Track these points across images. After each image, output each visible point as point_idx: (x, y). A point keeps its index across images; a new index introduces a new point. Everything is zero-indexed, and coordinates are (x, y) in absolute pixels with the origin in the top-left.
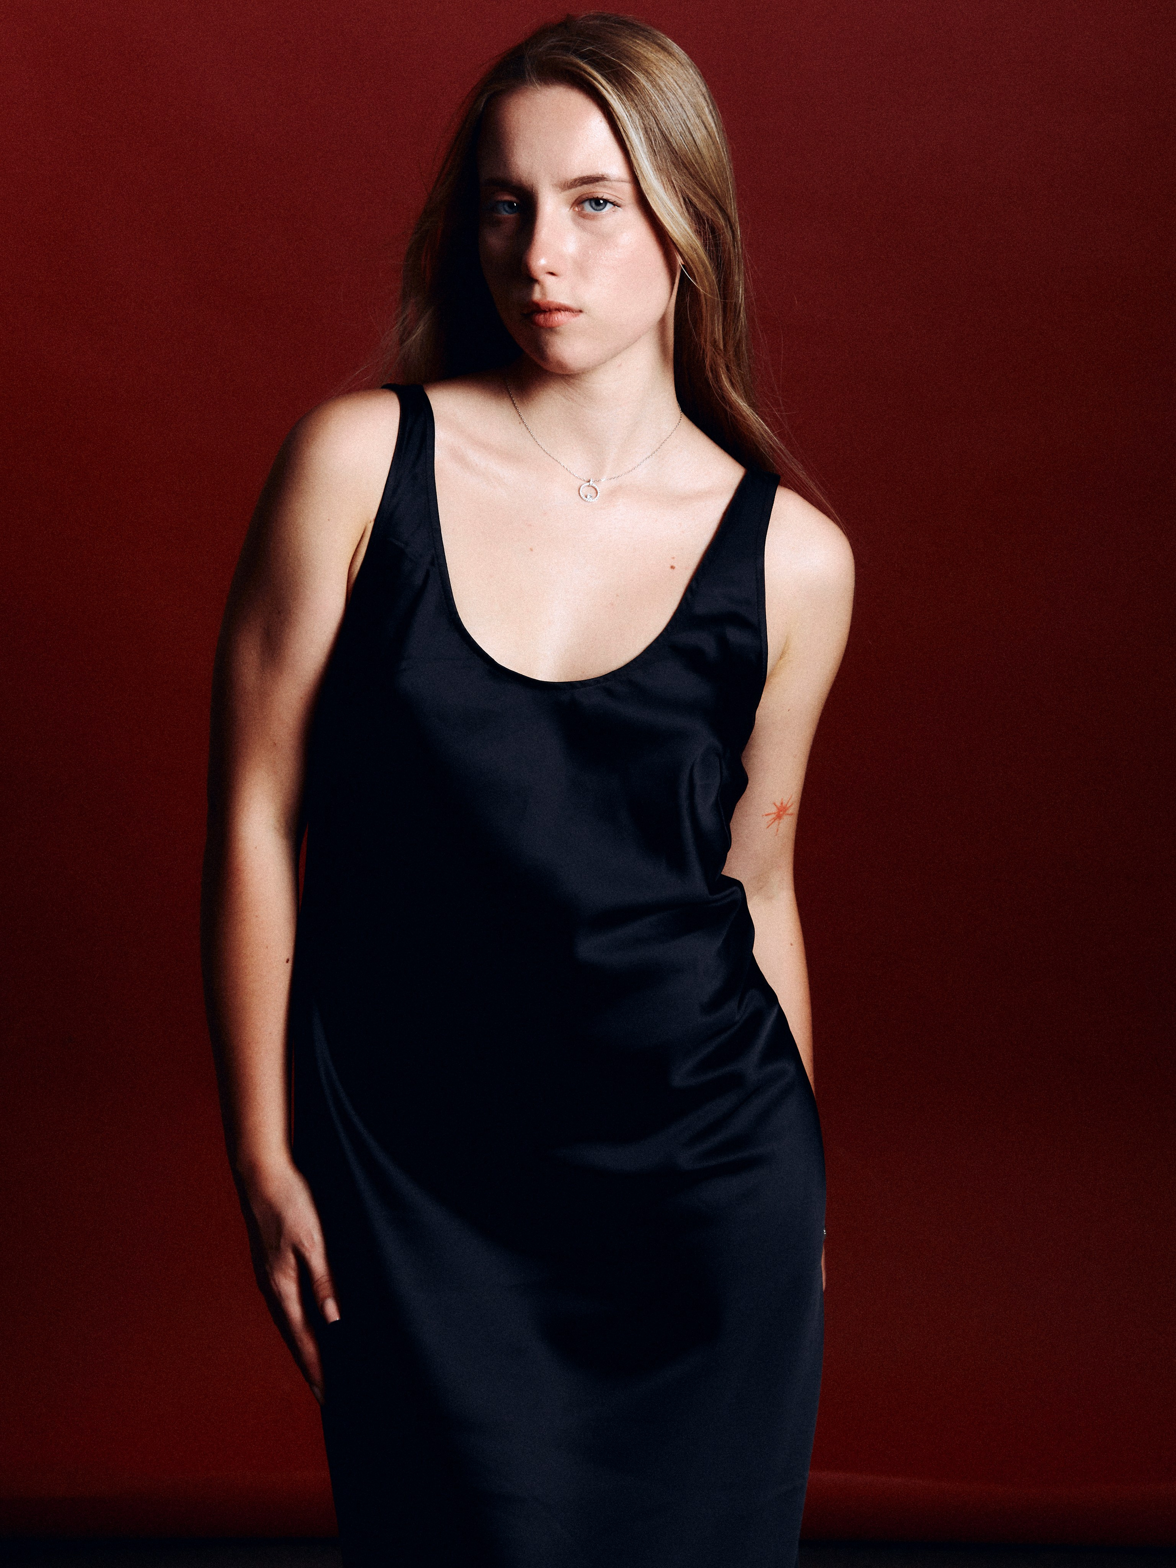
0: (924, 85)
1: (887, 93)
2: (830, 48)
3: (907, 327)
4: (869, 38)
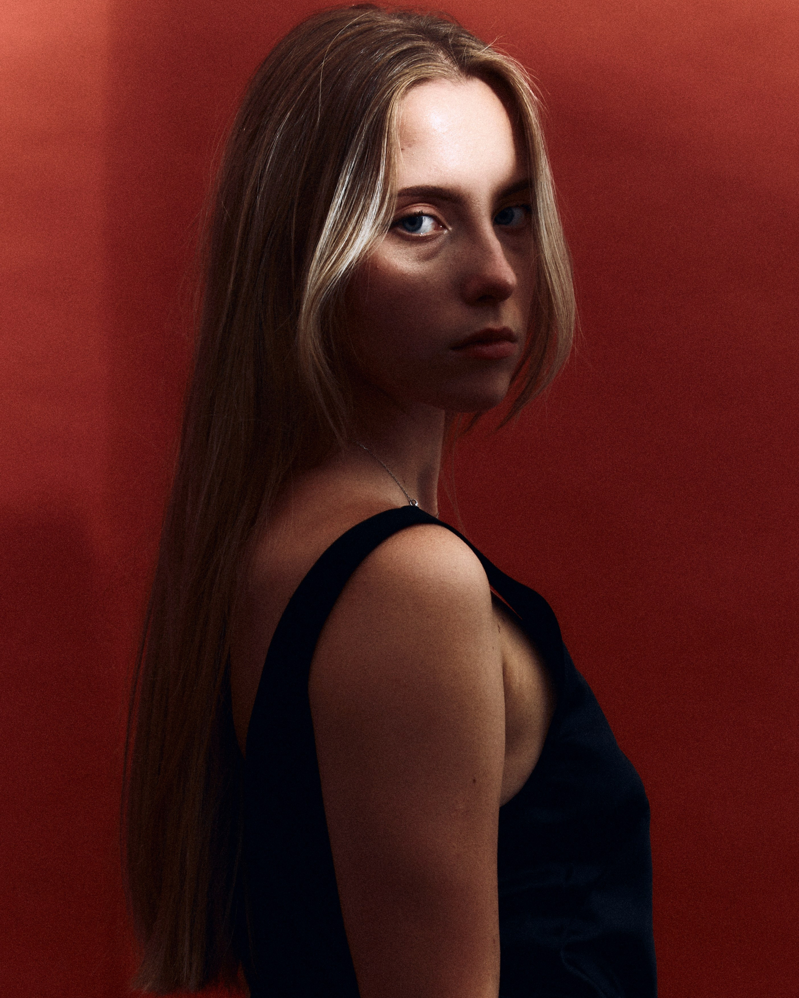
0: (751, 318)
1: (719, 326)
2: (669, 286)
3: (736, 531)
4: (703, 277)
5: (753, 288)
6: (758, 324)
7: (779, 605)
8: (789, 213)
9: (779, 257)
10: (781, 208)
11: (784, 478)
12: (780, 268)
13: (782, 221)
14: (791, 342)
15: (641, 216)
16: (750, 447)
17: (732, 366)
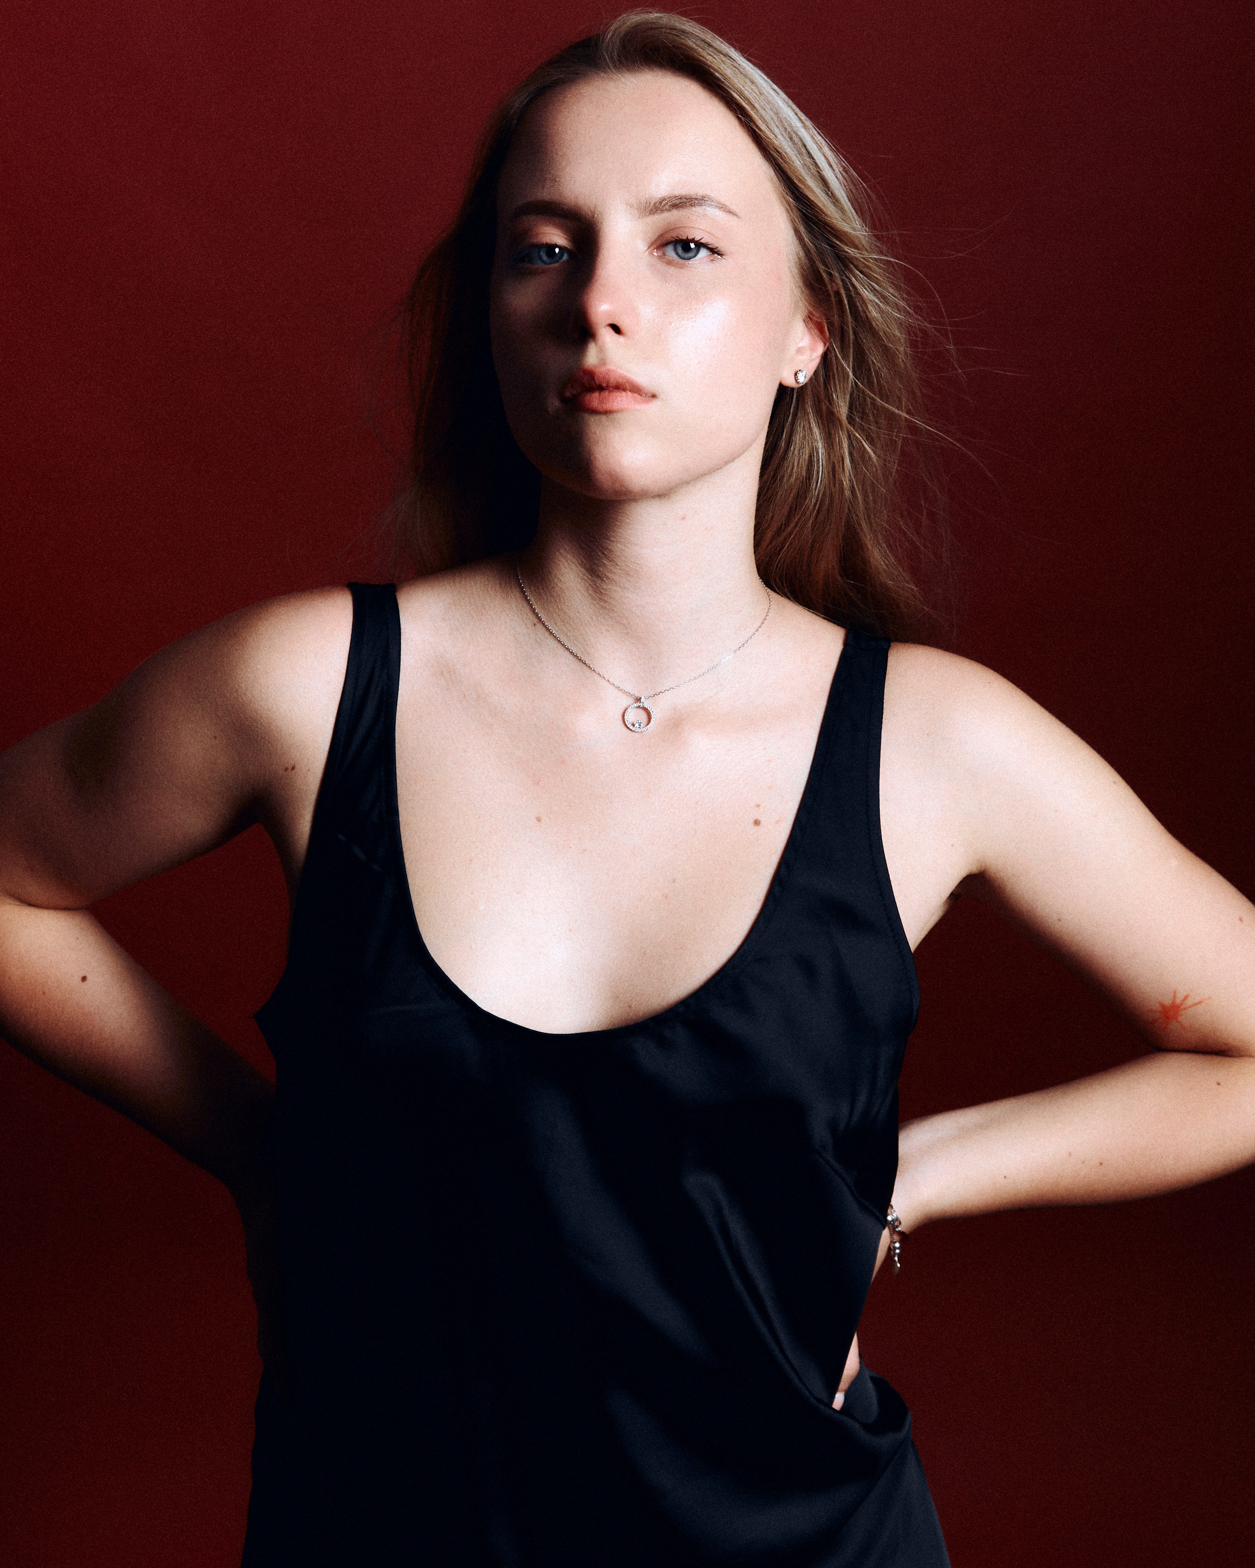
5: (969, 110)
6: (975, 154)
7: (1001, 505)
8: (1014, 16)
9: (1001, 71)
10: (1003, 10)
11: (1007, 347)
12: (1002, 85)
13: (1005, 26)
14: (1017, 176)
15: (829, 19)
16: (964, 308)
17: (942, 207)
